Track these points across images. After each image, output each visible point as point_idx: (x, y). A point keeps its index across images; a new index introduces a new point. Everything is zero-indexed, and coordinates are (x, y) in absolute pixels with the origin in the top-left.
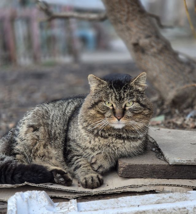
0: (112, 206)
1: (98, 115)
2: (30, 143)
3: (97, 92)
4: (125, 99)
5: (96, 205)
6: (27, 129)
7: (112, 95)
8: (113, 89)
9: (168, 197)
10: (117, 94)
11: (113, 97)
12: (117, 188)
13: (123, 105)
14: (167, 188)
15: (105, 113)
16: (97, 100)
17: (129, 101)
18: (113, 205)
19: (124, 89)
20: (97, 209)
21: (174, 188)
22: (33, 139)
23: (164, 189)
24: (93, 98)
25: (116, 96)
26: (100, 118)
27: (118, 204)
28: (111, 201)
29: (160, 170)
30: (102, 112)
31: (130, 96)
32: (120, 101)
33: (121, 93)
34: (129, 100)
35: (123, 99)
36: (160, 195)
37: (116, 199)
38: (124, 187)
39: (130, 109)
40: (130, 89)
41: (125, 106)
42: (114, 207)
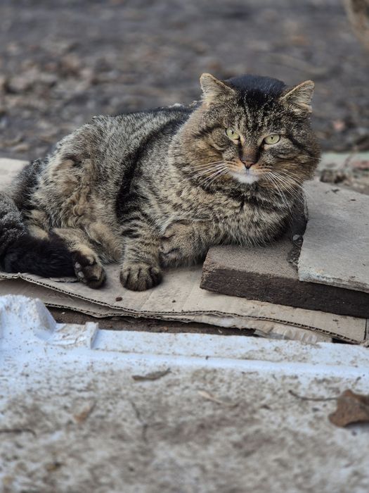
0: (159, 350)
1: (211, 153)
2: (60, 189)
3: (215, 109)
4: (265, 128)
5: (130, 342)
6: (60, 162)
7: (240, 119)
8: (243, 106)
9: (273, 348)
10: (249, 118)
11: (242, 123)
12: (185, 310)
13: (260, 141)
14: (280, 329)
15: (223, 151)
16: (212, 122)
17: (272, 133)
18: (161, 346)
19: (266, 109)
20: (127, 349)
21: (294, 330)
22: (68, 182)
23: (272, 329)
24: (205, 117)
25: (247, 121)
26: (214, 159)
27: (171, 346)
28: (163, 338)
29: (279, 288)
30: (219, 149)
31: (275, 124)
32: (253, 131)
33: (257, 116)
34: (271, 131)
35: (261, 128)
36: (258, 342)
37: (172, 335)
38: (199, 313)
39: (272, 151)
40: (278, 110)
41: (264, 142)
42: (160, 351)
